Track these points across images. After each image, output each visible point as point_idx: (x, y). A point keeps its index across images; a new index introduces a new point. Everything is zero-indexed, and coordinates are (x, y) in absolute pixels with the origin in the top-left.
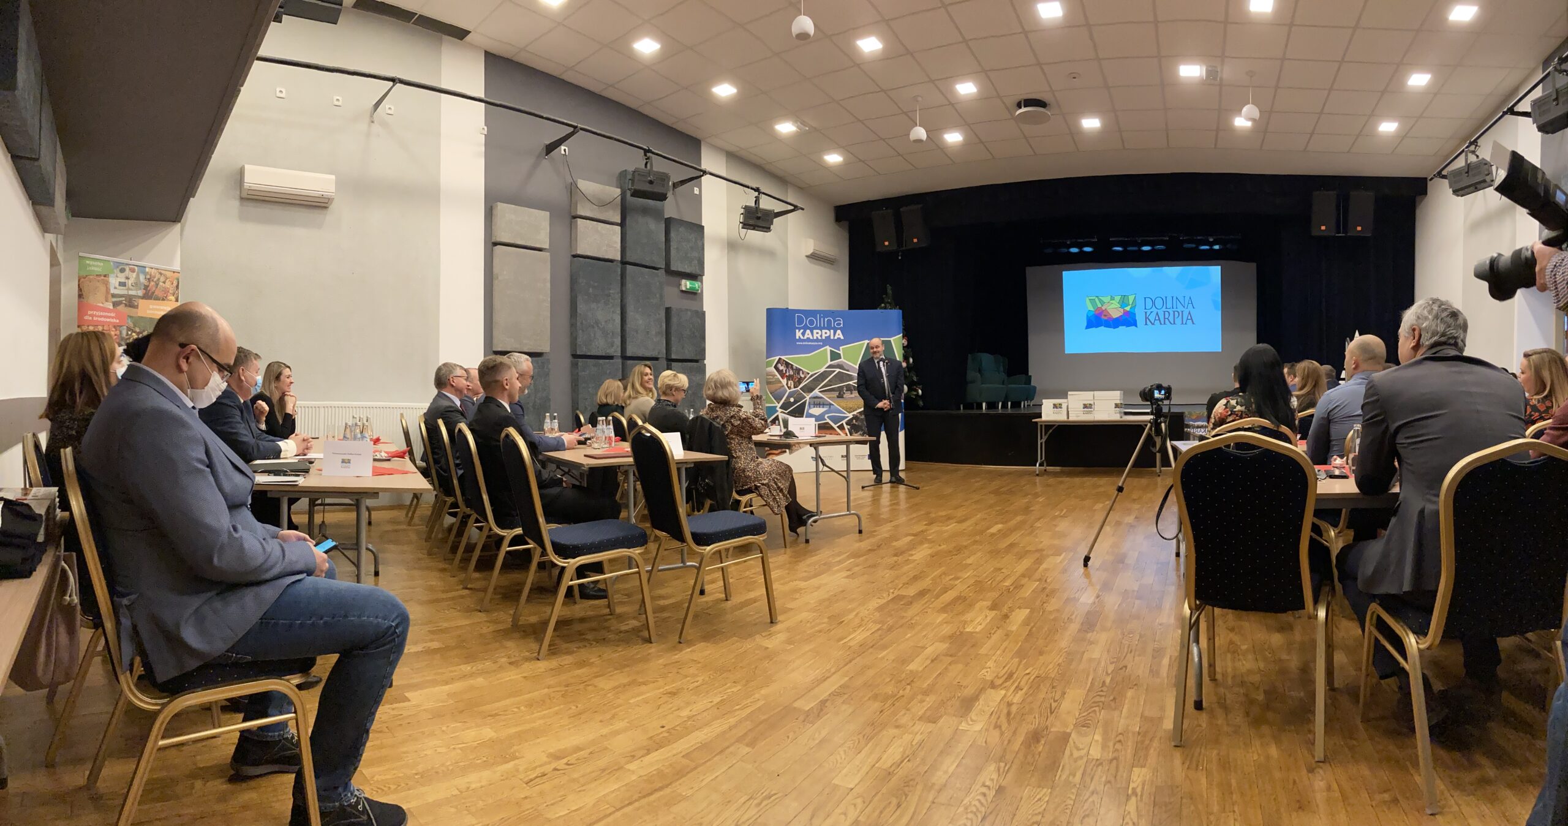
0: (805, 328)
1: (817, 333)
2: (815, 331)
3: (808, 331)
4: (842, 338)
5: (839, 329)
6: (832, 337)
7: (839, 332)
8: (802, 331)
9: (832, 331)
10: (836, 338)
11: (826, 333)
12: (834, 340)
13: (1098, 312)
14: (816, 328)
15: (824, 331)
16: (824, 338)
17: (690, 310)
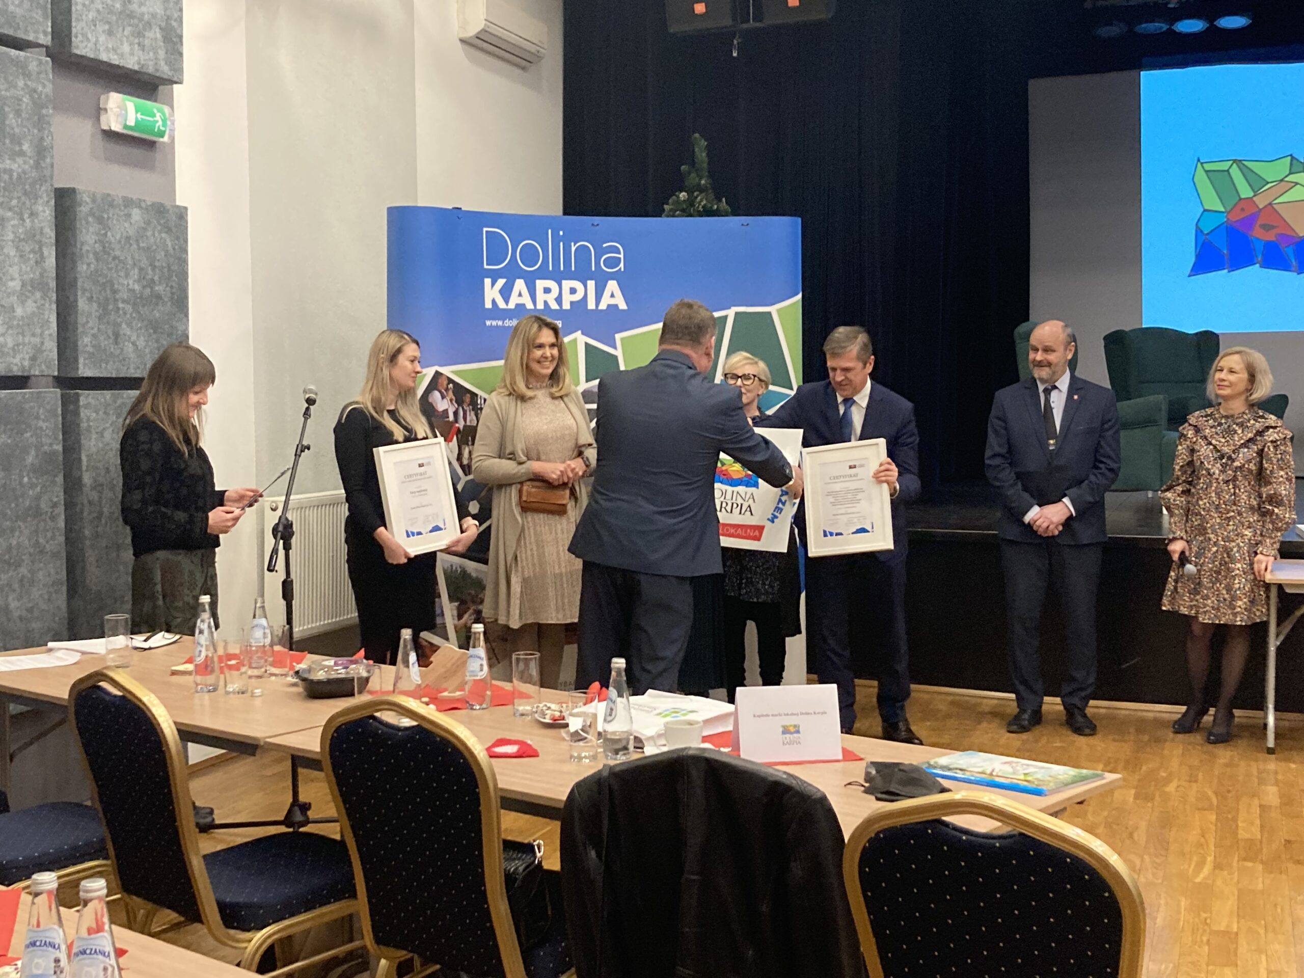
0: (511, 274)
1: (547, 290)
2: (540, 284)
3: (520, 284)
4: (623, 306)
5: (612, 277)
6: (591, 305)
7: (612, 285)
8: (501, 282)
9: (591, 284)
10: (603, 306)
11: (573, 291)
12: (597, 311)
13: (1238, 216)
14: (543, 274)
15: (567, 284)
16: (566, 306)
17: (138, 204)
